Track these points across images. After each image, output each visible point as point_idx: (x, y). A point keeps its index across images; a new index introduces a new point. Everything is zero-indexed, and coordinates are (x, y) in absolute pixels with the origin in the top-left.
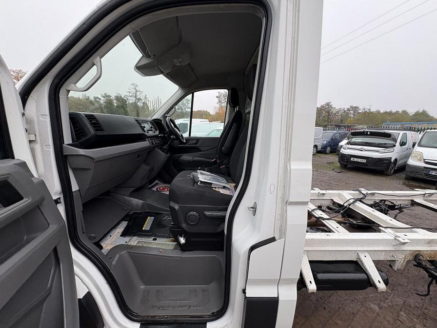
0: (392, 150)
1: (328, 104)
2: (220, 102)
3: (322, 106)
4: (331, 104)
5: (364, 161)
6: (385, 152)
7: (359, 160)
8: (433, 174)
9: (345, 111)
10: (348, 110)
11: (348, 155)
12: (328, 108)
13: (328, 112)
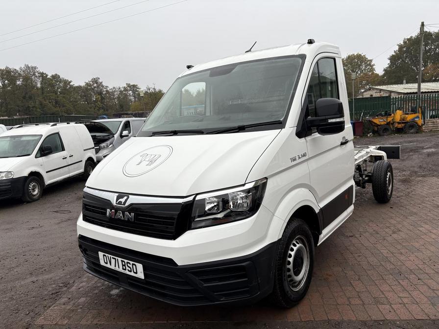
4: (100, 81)
9: (122, 93)
12: (98, 87)
13: (100, 93)
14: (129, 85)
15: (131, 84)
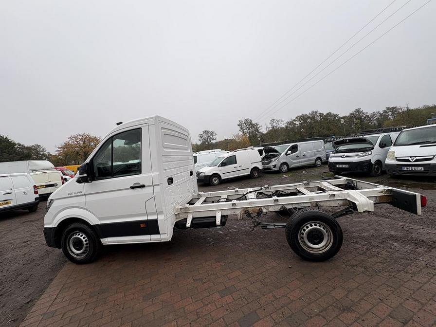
0: (370, 153)
1: (358, 111)
2: (242, 129)
3: (351, 114)
4: (361, 110)
5: (347, 166)
6: (363, 156)
7: (343, 166)
8: (405, 169)
9: (381, 115)
10: (385, 112)
11: (334, 162)
12: (359, 114)
13: (360, 119)
14: (388, 109)
15: (391, 107)
